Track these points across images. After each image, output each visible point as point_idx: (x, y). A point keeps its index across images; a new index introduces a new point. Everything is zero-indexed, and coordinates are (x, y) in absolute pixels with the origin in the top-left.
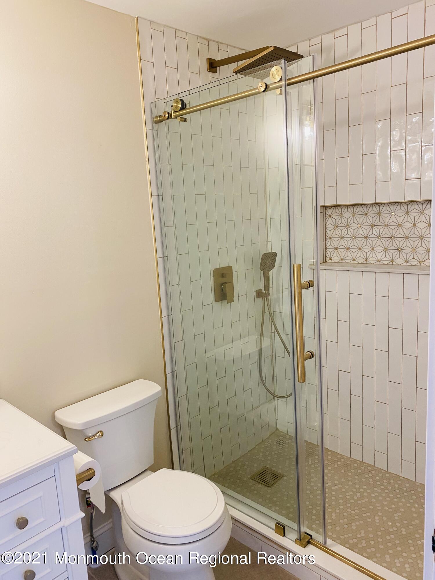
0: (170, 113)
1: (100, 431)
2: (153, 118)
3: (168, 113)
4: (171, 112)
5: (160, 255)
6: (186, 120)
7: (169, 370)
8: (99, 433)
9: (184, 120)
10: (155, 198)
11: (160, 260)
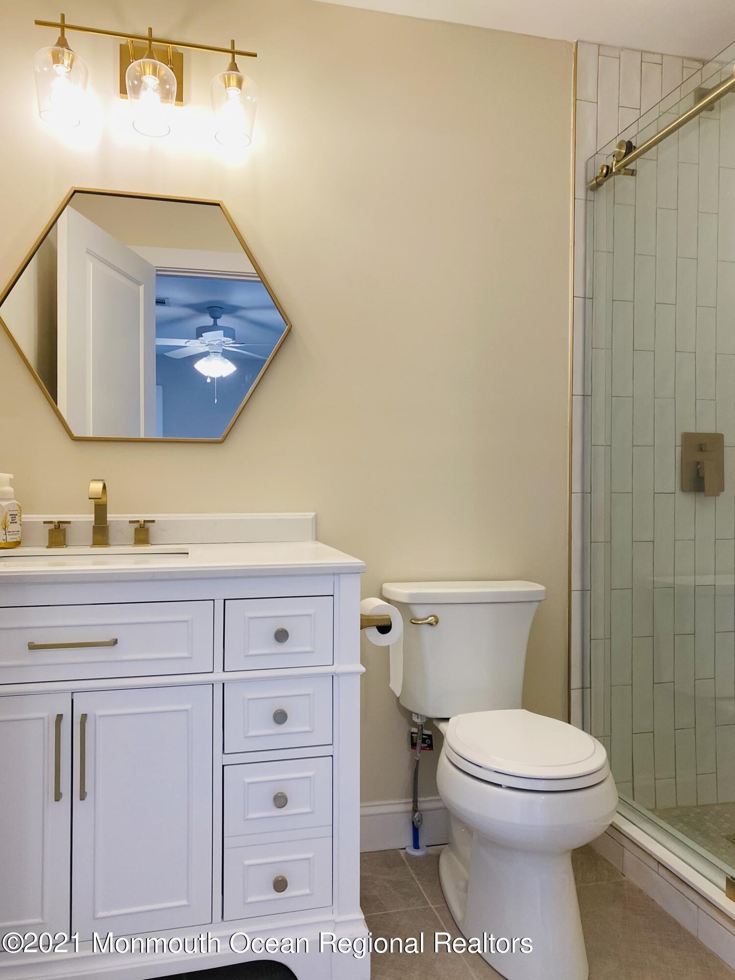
0: (611, 167)
1: (435, 616)
2: (587, 183)
3: (608, 167)
4: (612, 163)
5: (578, 390)
6: (634, 172)
7: (576, 584)
8: (432, 618)
9: (631, 172)
10: (579, 302)
11: (578, 400)
